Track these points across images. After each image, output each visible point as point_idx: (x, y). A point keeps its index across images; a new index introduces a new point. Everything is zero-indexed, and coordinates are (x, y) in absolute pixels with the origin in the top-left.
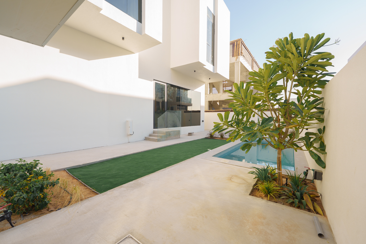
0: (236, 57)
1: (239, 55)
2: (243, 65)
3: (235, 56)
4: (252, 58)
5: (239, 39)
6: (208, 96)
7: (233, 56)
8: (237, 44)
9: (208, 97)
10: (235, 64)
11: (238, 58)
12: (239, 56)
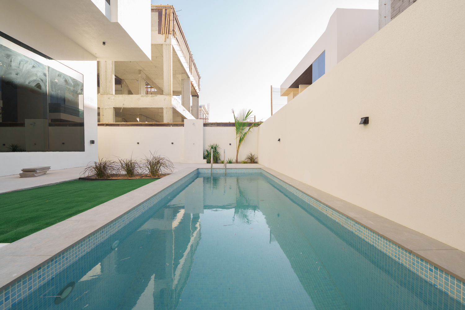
0: (164, 35)
1: (170, 33)
2: (177, 54)
3: (164, 33)
4: (190, 55)
5: (169, 6)
6: (113, 97)
7: (160, 32)
8: (166, 14)
9: (114, 99)
10: (164, 47)
11: (168, 38)
12: (169, 35)
